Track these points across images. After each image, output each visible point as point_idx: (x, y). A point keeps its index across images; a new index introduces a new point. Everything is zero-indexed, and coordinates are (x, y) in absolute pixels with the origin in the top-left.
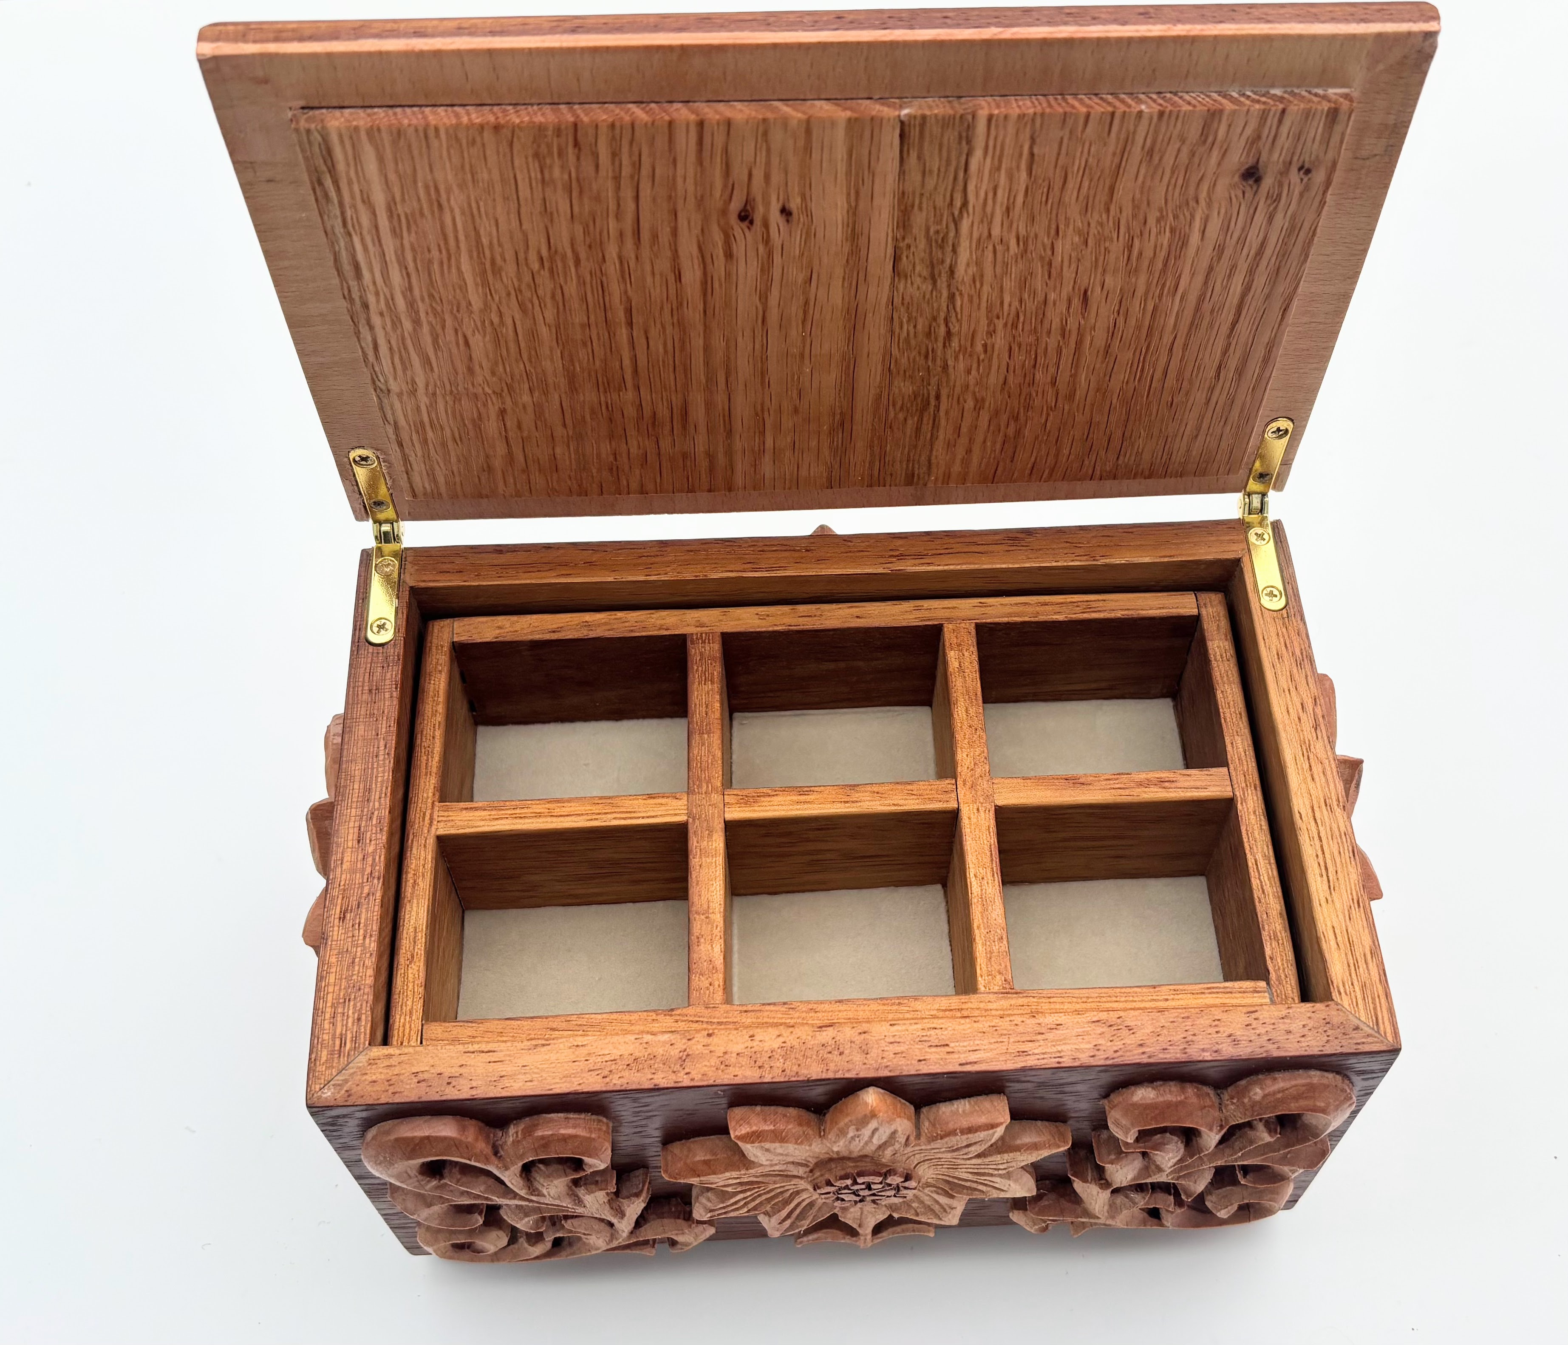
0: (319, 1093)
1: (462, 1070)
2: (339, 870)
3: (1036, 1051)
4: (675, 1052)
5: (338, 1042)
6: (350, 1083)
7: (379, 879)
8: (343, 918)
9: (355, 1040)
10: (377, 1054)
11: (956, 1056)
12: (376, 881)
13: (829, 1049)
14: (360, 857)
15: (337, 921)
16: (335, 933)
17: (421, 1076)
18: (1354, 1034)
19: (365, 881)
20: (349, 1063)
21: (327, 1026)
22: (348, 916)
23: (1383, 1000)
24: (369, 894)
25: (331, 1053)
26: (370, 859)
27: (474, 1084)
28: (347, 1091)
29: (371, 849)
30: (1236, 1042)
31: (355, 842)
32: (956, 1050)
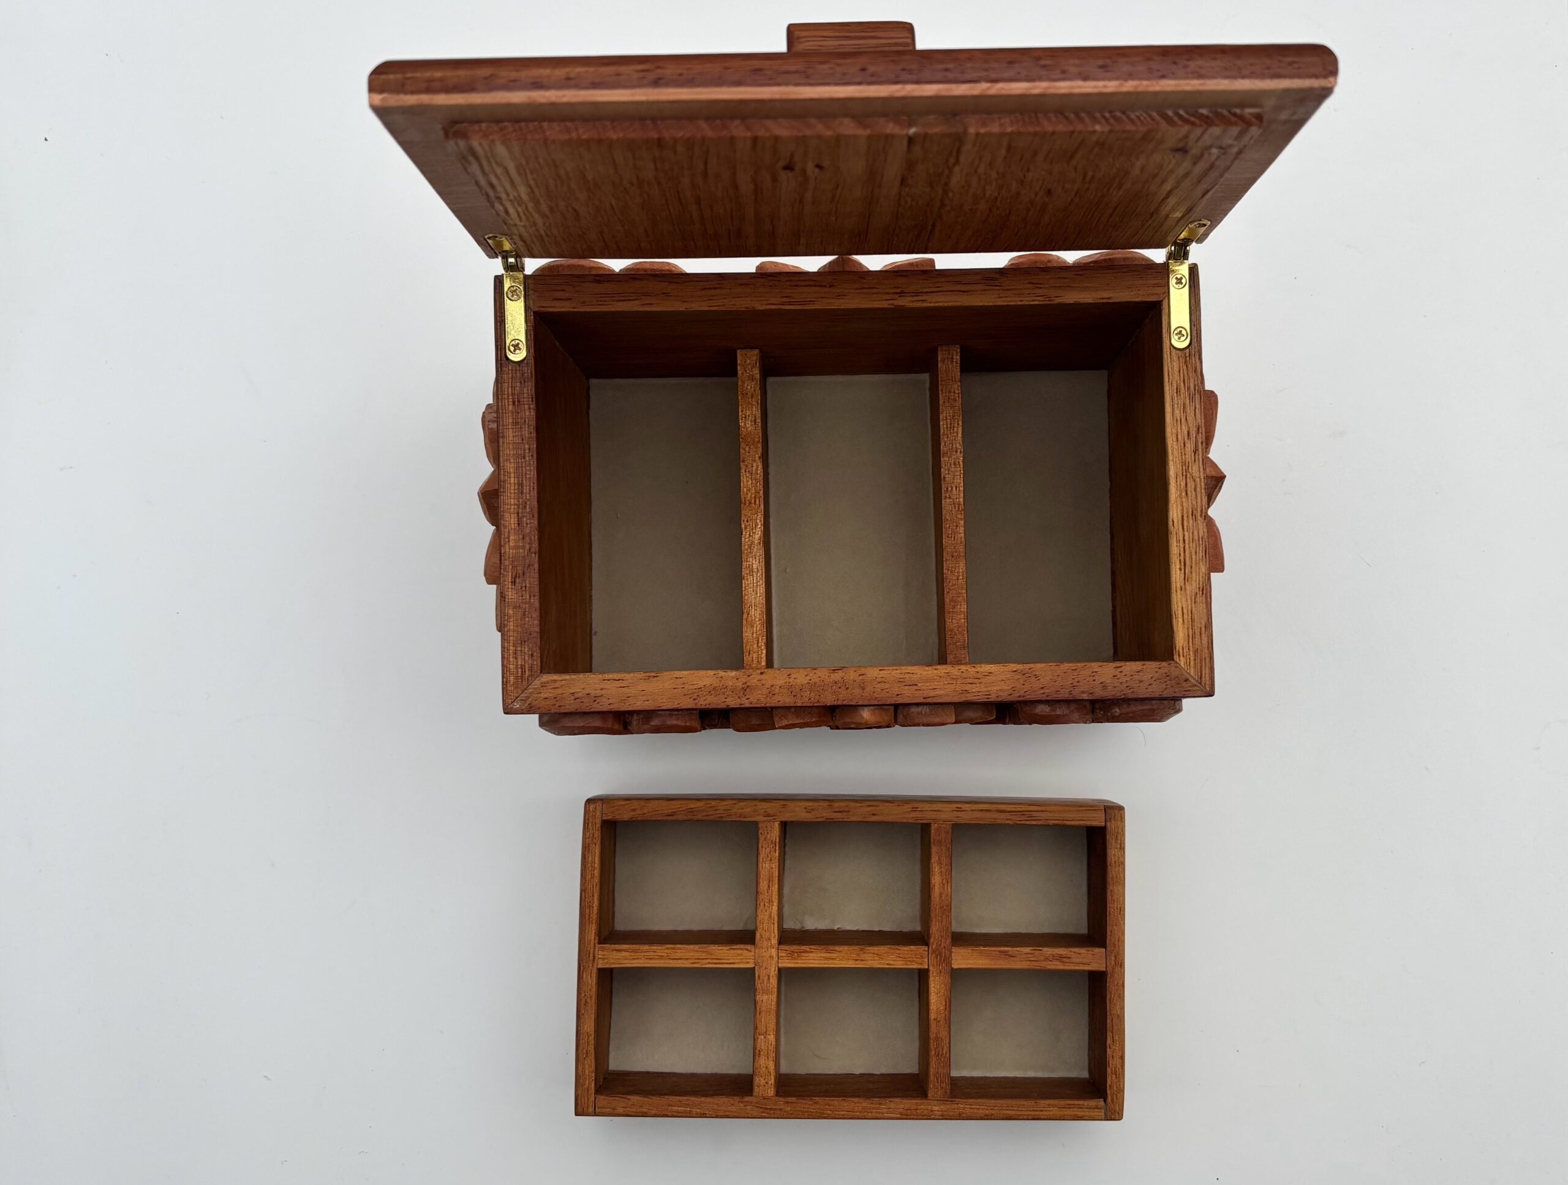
0: (511, 706)
1: (603, 692)
2: (507, 546)
3: (974, 690)
4: (739, 684)
5: (520, 670)
6: (530, 699)
7: (535, 553)
8: (514, 583)
9: (531, 670)
10: (546, 680)
11: (921, 692)
12: (533, 555)
13: (839, 685)
14: (521, 537)
15: (510, 584)
16: (510, 593)
17: (576, 696)
18: (1184, 684)
19: (526, 555)
20: (528, 686)
21: (511, 659)
22: (517, 580)
23: (1207, 661)
24: (529, 565)
25: (516, 678)
26: (528, 538)
27: (611, 701)
28: (529, 704)
29: (527, 531)
32: (922, 688)
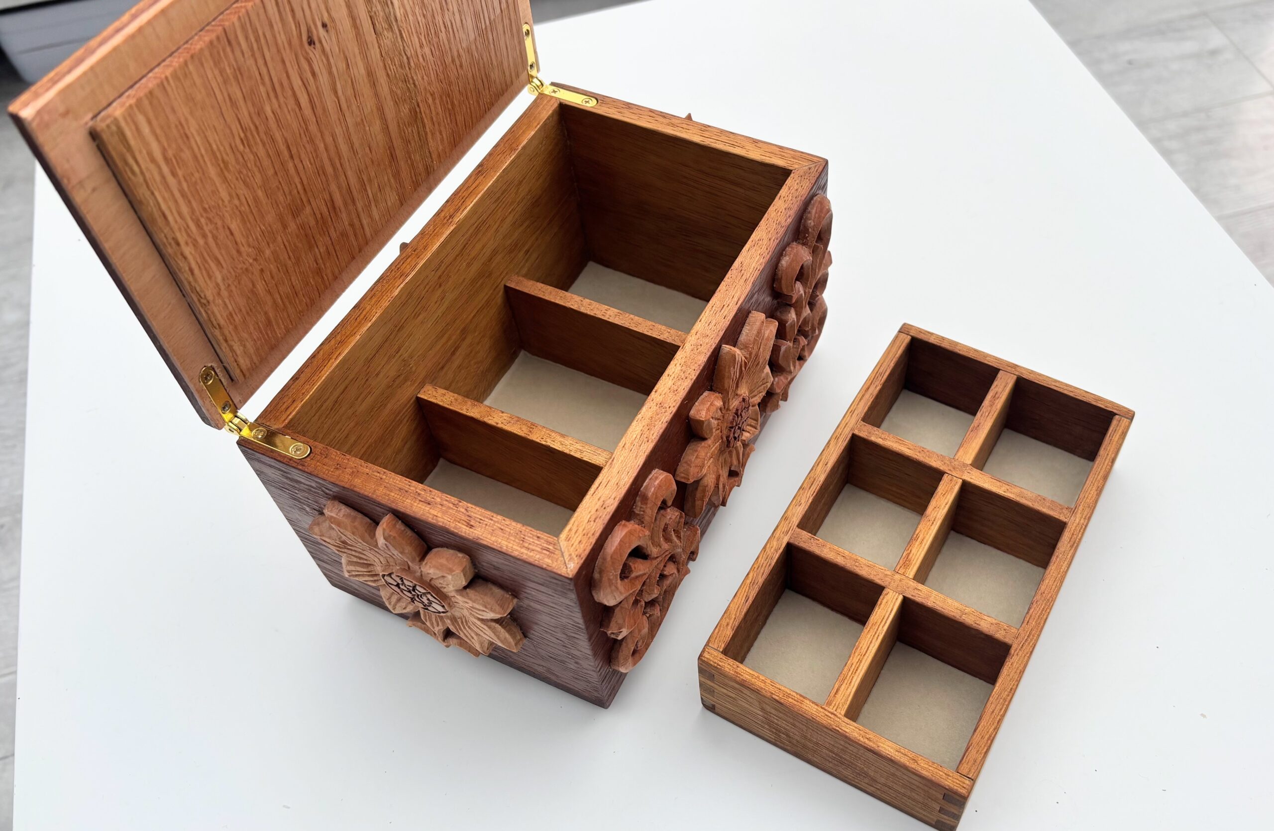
0: (569, 570)
5: (545, 552)
6: (573, 554)
8: (472, 526)
9: (549, 543)
10: (565, 536)
11: (731, 305)
12: (460, 504)
13: (696, 349)
14: (440, 507)
15: (471, 530)
16: (478, 532)
17: (592, 519)
18: (811, 170)
19: (456, 508)
20: (561, 550)
21: (531, 554)
22: (472, 523)
23: (804, 155)
24: (466, 510)
25: (549, 557)
26: (445, 502)
28: (577, 556)
29: (438, 500)
30: (790, 209)
31: (429, 506)
